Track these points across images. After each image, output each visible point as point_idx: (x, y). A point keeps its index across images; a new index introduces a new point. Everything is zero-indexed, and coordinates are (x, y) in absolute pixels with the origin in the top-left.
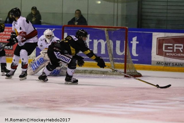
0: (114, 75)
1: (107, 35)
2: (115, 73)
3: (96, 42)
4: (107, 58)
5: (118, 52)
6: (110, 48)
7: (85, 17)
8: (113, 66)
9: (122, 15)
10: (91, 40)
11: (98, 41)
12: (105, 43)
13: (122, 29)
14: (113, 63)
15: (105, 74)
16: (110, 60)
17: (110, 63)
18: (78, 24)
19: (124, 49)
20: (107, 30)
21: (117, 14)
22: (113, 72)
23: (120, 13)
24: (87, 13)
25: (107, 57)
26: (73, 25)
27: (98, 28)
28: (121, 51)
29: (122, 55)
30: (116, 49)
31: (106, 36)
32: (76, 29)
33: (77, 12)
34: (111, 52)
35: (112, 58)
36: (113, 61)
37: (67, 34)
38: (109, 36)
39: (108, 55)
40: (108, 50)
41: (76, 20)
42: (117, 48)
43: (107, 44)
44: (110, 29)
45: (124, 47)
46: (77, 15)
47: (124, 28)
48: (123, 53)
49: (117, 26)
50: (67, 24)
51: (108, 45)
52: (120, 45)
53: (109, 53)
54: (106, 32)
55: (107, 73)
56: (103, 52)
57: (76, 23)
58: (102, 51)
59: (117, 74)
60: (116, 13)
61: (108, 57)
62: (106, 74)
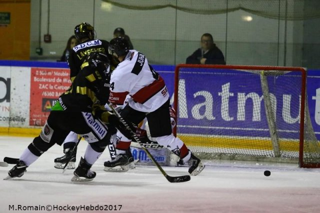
0: (279, 162)
1: (264, 84)
2: (280, 160)
3: (242, 98)
4: (266, 130)
5: (288, 118)
6: (272, 110)
7: (222, 48)
8: (277, 145)
9: (295, 45)
10: (232, 95)
11: (246, 95)
12: (261, 99)
13: (295, 71)
14: (278, 140)
15: (260, 161)
16: (271, 134)
17: (270, 139)
18: (206, 62)
19: (300, 112)
20: (265, 74)
21: (285, 43)
22: (276, 157)
23: (290, 40)
24: (225, 40)
25: (265, 128)
26: (197, 65)
27: (246, 71)
28: (293, 115)
29: (294, 124)
30: (283, 111)
31: (263, 86)
32: (202, 73)
33: (205, 38)
34: (273, 117)
35: (275, 131)
36: (277, 135)
37: (184, 82)
38: (269, 86)
39: (267, 125)
40: (267, 113)
41: (202, 54)
42: (284, 109)
43: (265, 101)
44: (271, 71)
45: (298, 108)
46: (204, 45)
47: (299, 70)
48: (296, 120)
49: (285, 65)
50: (184, 62)
51: (267, 103)
52: (291, 104)
53: (268, 120)
54: (262, 77)
55: (265, 160)
56: (257, 117)
57: (203, 60)
58: (254, 115)
59: (285, 161)
60: (282, 41)
61: (268, 128)
62: (263, 161)
